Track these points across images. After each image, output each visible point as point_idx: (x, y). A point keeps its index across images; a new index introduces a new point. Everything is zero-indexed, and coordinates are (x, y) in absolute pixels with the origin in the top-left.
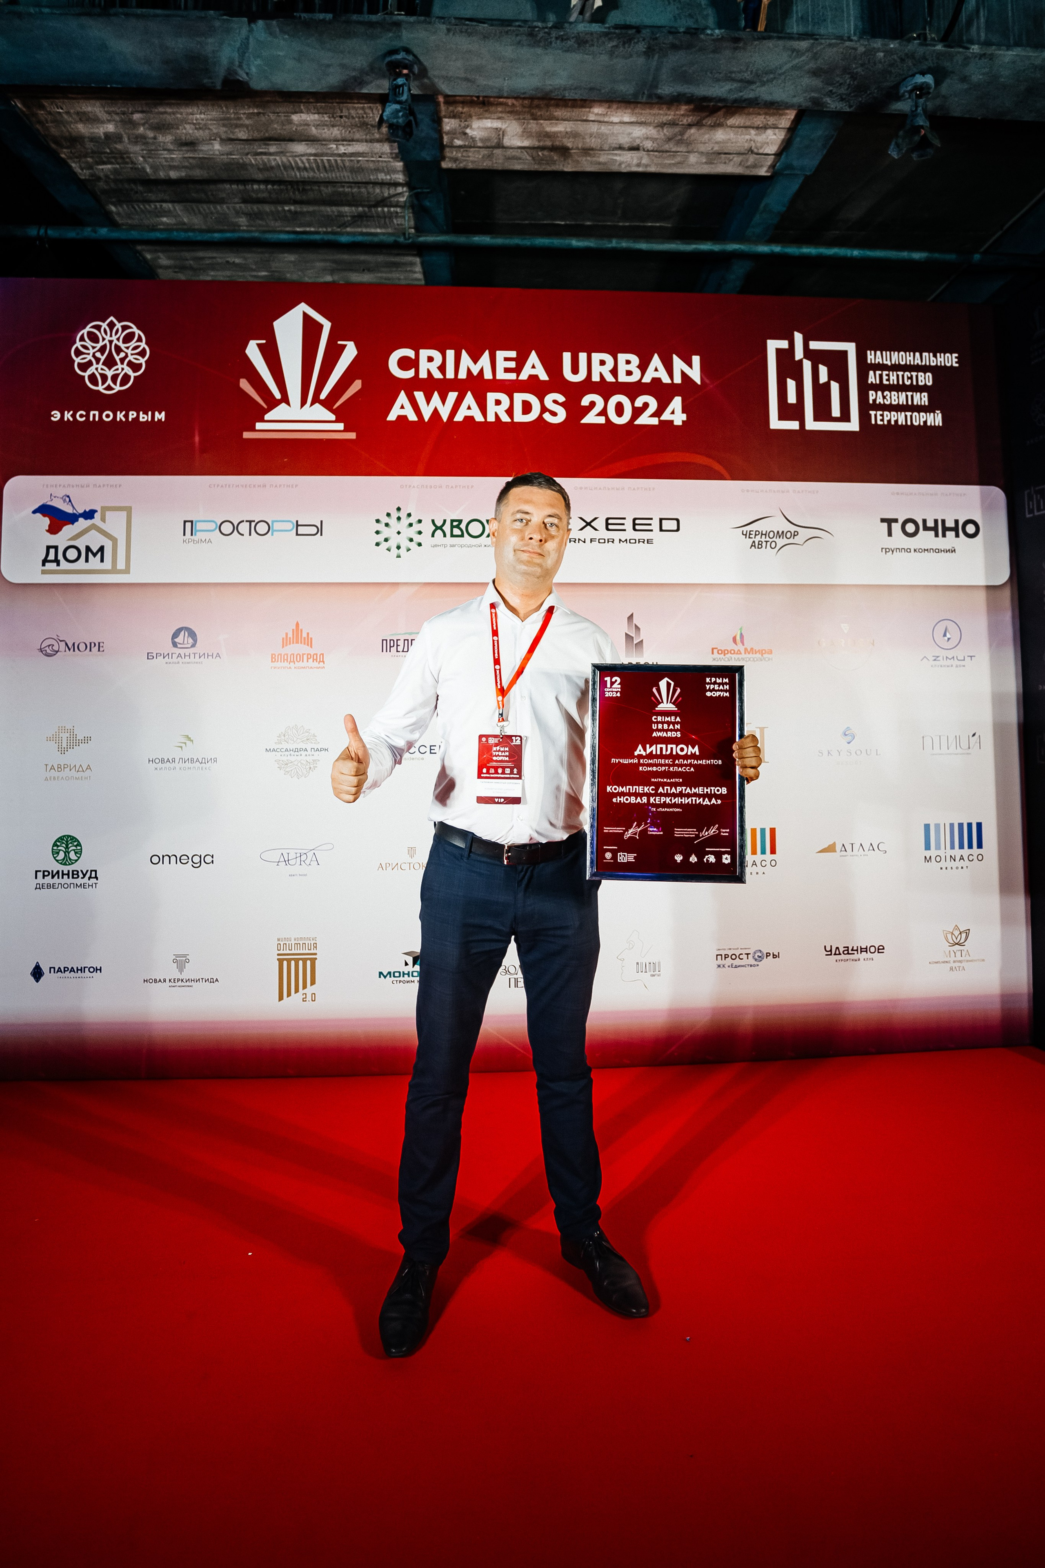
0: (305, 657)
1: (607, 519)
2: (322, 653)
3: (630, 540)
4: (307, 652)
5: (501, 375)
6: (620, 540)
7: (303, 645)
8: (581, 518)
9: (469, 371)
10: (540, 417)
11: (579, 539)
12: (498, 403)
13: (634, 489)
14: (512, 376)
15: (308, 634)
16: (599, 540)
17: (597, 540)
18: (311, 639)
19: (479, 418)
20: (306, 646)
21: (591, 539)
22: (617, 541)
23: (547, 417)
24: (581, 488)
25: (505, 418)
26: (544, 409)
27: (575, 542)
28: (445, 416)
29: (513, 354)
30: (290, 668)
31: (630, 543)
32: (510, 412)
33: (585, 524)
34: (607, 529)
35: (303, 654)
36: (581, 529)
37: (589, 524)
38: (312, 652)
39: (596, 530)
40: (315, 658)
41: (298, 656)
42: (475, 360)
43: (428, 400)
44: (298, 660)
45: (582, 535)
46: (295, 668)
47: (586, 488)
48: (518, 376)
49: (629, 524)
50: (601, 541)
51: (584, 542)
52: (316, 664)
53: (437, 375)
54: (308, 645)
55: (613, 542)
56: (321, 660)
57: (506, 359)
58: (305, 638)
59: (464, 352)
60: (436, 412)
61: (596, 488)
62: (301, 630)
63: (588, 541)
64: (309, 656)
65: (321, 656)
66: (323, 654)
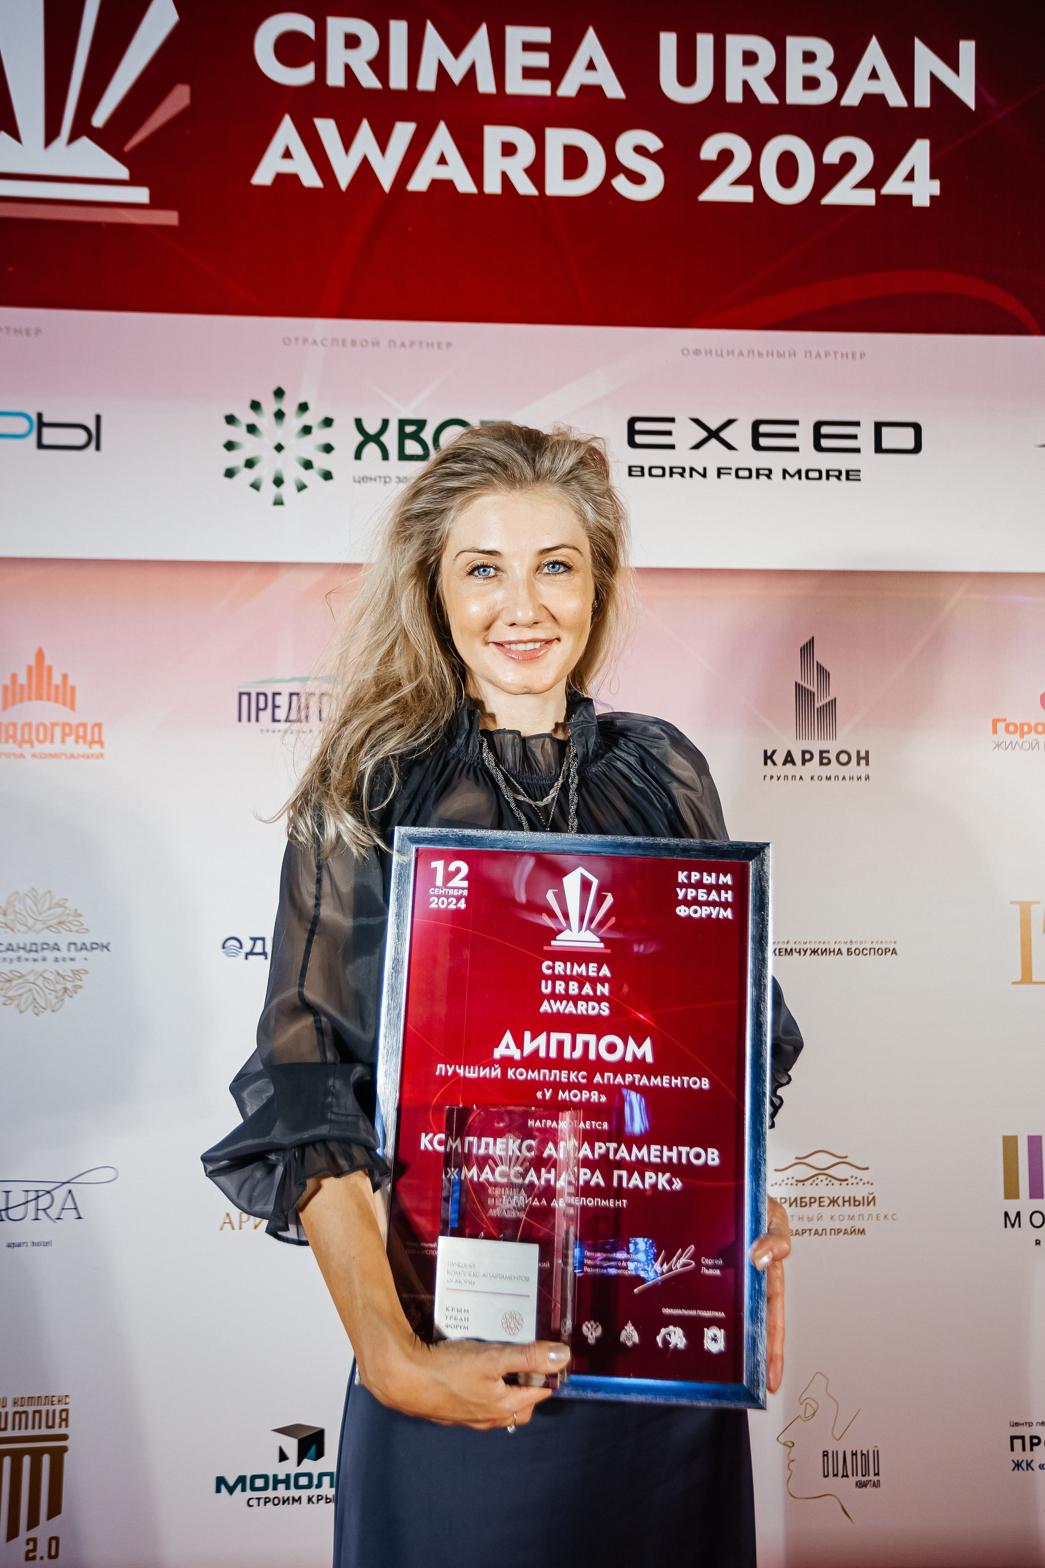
0: (58, 731)
1: (756, 424)
2: (98, 721)
3: (807, 472)
4: (61, 720)
5: (516, 85)
6: (785, 472)
7: (52, 704)
8: (697, 421)
9: (442, 73)
10: (606, 185)
11: (692, 469)
12: (509, 149)
13: (818, 355)
14: (542, 88)
15: (65, 677)
16: (737, 470)
17: (733, 472)
18: (73, 688)
19: (465, 185)
20: (59, 707)
21: (719, 470)
22: (777, 474)
23: (620, 184)
24: (697, 352)
25: (525, 187)
26: (614, 167)
27: (682, 475)
28: (386, 180)
29: (543, 35)
30: (22, 756)
31: (807, 477)
32: (536, 172)
33: (704, 434)
34: (756, 446)
35: (54, 725)
36: (697, 446)
37: (714, 434)
38: (74, 719)
39: (730, 447)
40: (81, 732)
41: (42, 729)
42: (456, 50)
43: (347, 141)
44: (41, 737)
45: (697, 460)
46: (34, 756)
47: (709, 352)
48: (555, 87)
49: (804, 436)
50: (741, 473)
51: (704, 475)
52: (82, 748)
53: (369, 80)
54: (64, 704)
55: (768, 476)
56: (96, 738)
57: (528, 47)
58: (57, 687)
59: (430, 28)
60: (365, 168)
61: (731, 353)
62: (50, 669)
63: (712, 473)
64: (67, 730)
65: (96, 730)
66: (99, 725)
